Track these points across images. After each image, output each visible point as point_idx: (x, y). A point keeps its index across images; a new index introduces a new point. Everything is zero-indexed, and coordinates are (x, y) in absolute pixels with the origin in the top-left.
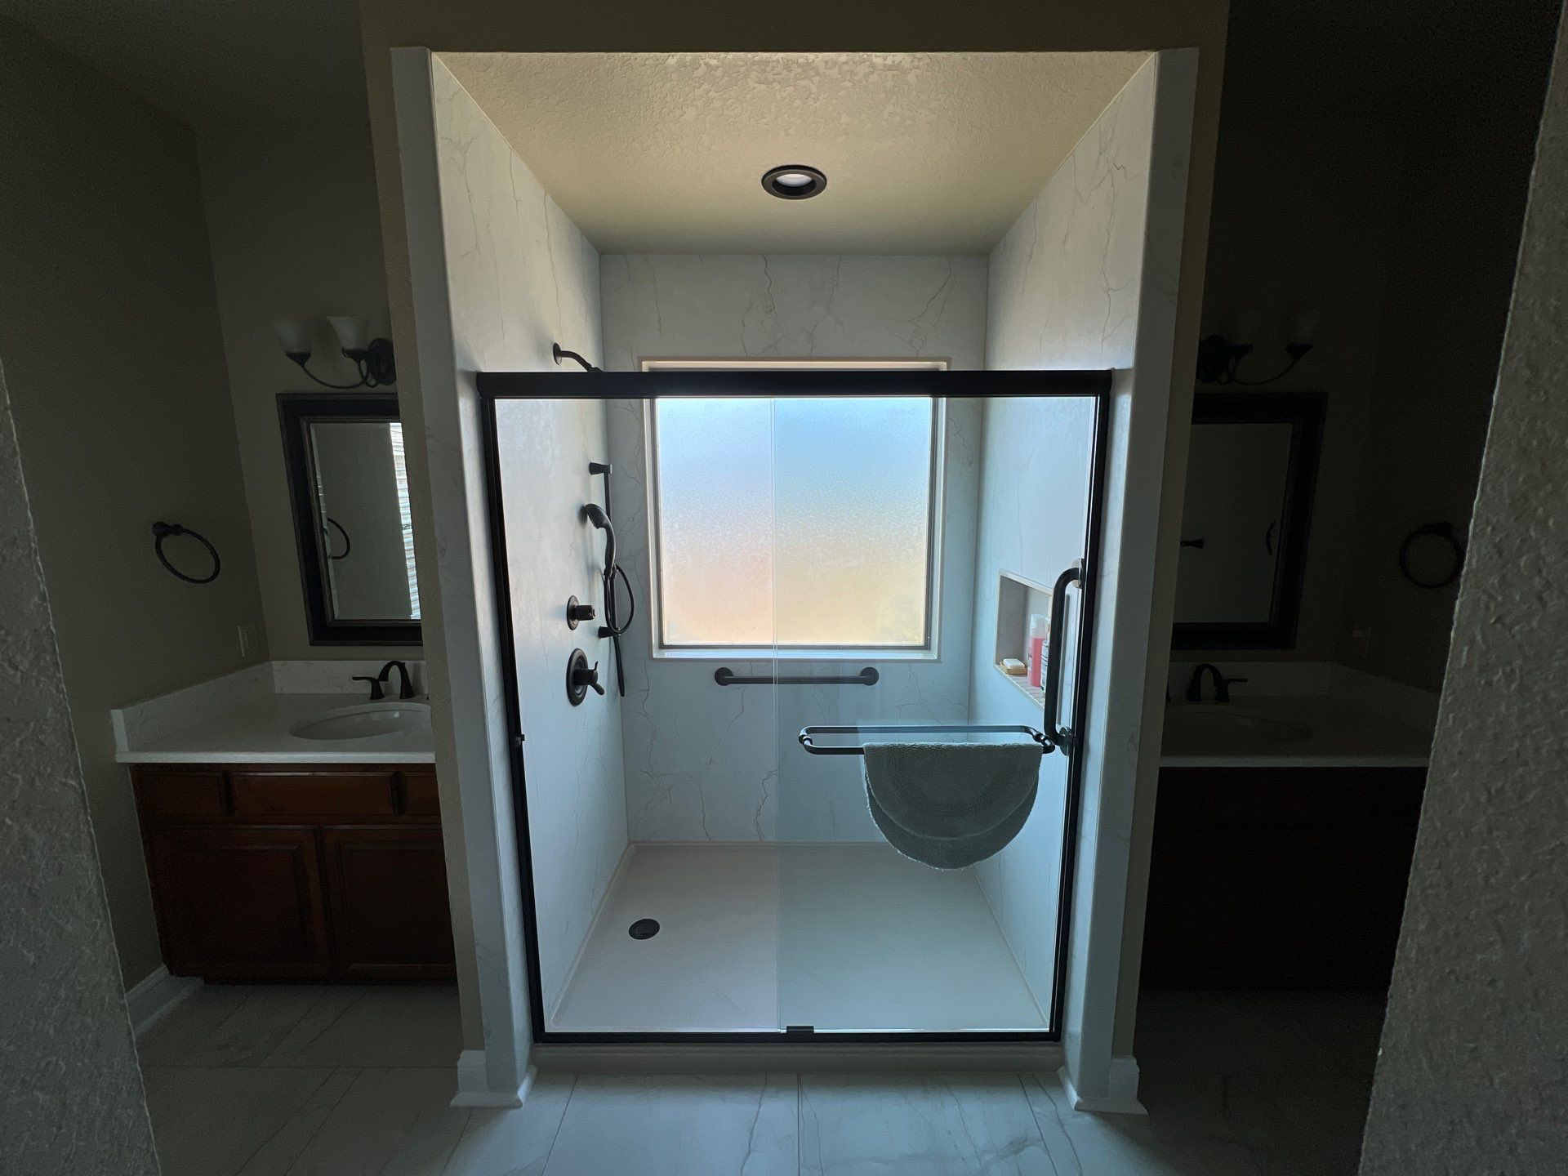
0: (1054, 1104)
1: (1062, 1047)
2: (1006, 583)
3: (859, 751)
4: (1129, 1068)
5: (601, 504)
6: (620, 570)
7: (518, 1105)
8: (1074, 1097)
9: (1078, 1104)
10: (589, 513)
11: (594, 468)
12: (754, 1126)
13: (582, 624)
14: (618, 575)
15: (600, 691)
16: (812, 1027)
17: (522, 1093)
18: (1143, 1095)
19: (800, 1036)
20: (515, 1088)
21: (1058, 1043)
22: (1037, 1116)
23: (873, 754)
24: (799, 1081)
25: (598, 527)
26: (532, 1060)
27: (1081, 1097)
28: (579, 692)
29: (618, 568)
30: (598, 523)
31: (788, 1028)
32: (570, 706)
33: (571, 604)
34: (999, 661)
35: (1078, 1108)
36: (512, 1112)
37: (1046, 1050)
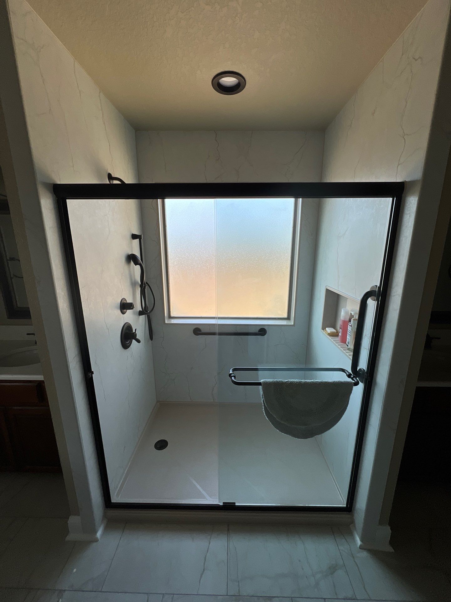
0: (349, 545)
1: (353, 515)
2: (329, 293)
3: (259, 384)
4: (387, 531)
5: (138, 254)
6: (148, 285)
7: (96, 540)
8: (359, 542)
9: (360, 546)
10: (131, 258)
11: (134, 237)
12: (206, 554)
13: (129, 311)
14: (147, 287)
15: (138, 341)
16: (235, 503)
17: (99, 534)
18: (392, 542)
19: (229, 507)
20: (95, 532)
21: (351, 513)
22: (341, 551)
23: (266, 386)
24: (228, 530)
25: (136, 265)
26: (105, 516)
27: (362, 542)
28: (127, 343)
29: (147, 283)
30: (136, 263)
31: (224, 503)
32: (123, 349)
33: (122, 302)
34: (324, 328)
35: (361, 547)
36: (95, 544)
37: (344, 517)
